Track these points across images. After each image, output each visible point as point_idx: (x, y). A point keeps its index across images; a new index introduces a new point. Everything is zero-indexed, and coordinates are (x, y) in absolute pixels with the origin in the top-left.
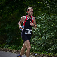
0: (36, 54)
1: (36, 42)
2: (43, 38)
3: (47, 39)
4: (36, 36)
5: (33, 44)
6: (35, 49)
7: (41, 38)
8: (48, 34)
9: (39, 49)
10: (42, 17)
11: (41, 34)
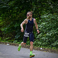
0: (41, 49)
1: (41, 38)
2: (47, 34)
3: (50, 35)
5: (39, 40)
6: (41, 44)
8: (52, 31)
9: (44, 44)
10: (47, 16)
11: (45, 31)
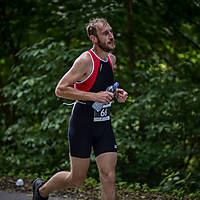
1: (19, 139)
2: (45, 124)
3: (57, 127)
4: (20, 117)
6: (18, 162)
7: (36, 125)
8: (61, 111)
9: (30, 163)
10: (42, 51)
11: (37, 112)
